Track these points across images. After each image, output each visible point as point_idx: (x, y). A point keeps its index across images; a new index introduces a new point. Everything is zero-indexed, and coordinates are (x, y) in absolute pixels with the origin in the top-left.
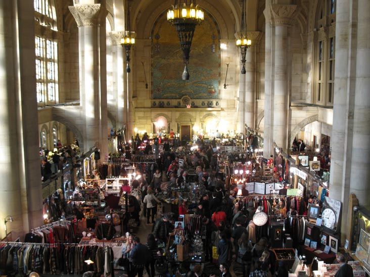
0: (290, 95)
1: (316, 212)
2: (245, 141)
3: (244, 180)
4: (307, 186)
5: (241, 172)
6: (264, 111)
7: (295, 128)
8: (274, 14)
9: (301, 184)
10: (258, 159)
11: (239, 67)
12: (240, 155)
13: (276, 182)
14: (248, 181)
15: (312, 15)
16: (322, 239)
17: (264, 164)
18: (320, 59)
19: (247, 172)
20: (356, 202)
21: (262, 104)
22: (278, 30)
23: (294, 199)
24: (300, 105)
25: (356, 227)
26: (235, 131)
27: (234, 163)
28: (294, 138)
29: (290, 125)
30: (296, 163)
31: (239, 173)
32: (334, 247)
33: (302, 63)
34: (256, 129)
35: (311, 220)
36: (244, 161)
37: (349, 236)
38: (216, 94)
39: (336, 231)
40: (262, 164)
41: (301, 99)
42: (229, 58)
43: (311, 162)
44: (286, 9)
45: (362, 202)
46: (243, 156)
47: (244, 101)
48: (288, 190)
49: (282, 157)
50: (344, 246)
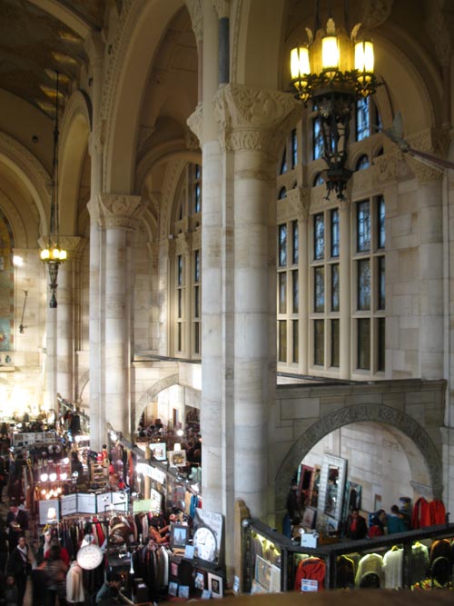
0: (132, 343)
1: (184, 536)
2: (58, 422)
3: (59, 490)
4: (165, 494)
5: (53, 477)
6: (88, 371)
7: (142, 397)
8: (104, 208)
9: (157, 490)
10: (81, 453)
11: (46, 297)
12: (50, 447)
13: (115, 491)
14: (66, 492)
15: (166, 212)
16: (196, 580)
17: (92, 462)
18: (179, 284)
19: (64, 477)
20: (246, 514)
21: (86, 358)
22: (111, 236)
23: (146, 517)
24: (149, 359)
25: (248, 553)
26: (39, 406)
27: (40, 462)
28: (141, 415)
29: (133, 393)
30: (147, 456)
31: (49, 480)
32: (217, 591)
33: (151, 290)
34: (76, 402)
35: (176, 550)
36: (57, 456)
37: (238, 570)
38: (6, 343)
39: (219, 565)
40: (88, 461)
41: (151, 349)
42: (29, 280)
43: (171, 454)
44: (124, 202)
45: (255, 511)
46: (54, 448)
47: (55, 355)
48: (135, 503)
49: (122, 447)
50: (232, 588)
